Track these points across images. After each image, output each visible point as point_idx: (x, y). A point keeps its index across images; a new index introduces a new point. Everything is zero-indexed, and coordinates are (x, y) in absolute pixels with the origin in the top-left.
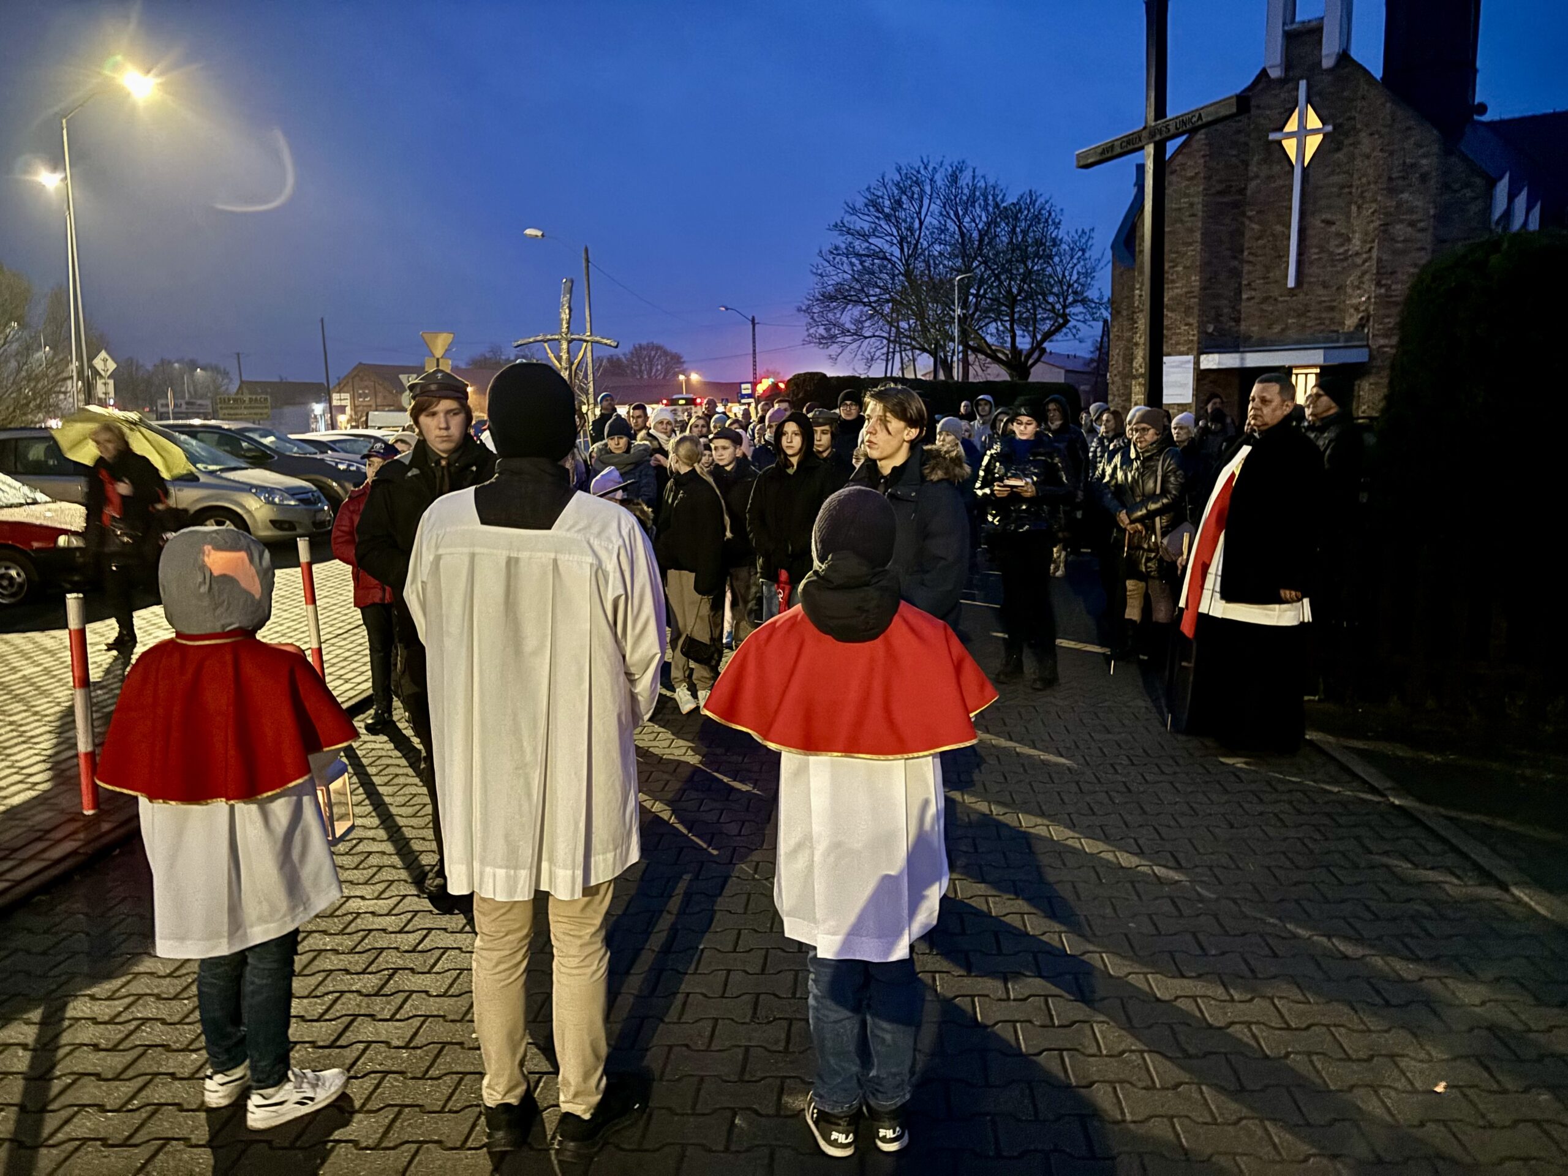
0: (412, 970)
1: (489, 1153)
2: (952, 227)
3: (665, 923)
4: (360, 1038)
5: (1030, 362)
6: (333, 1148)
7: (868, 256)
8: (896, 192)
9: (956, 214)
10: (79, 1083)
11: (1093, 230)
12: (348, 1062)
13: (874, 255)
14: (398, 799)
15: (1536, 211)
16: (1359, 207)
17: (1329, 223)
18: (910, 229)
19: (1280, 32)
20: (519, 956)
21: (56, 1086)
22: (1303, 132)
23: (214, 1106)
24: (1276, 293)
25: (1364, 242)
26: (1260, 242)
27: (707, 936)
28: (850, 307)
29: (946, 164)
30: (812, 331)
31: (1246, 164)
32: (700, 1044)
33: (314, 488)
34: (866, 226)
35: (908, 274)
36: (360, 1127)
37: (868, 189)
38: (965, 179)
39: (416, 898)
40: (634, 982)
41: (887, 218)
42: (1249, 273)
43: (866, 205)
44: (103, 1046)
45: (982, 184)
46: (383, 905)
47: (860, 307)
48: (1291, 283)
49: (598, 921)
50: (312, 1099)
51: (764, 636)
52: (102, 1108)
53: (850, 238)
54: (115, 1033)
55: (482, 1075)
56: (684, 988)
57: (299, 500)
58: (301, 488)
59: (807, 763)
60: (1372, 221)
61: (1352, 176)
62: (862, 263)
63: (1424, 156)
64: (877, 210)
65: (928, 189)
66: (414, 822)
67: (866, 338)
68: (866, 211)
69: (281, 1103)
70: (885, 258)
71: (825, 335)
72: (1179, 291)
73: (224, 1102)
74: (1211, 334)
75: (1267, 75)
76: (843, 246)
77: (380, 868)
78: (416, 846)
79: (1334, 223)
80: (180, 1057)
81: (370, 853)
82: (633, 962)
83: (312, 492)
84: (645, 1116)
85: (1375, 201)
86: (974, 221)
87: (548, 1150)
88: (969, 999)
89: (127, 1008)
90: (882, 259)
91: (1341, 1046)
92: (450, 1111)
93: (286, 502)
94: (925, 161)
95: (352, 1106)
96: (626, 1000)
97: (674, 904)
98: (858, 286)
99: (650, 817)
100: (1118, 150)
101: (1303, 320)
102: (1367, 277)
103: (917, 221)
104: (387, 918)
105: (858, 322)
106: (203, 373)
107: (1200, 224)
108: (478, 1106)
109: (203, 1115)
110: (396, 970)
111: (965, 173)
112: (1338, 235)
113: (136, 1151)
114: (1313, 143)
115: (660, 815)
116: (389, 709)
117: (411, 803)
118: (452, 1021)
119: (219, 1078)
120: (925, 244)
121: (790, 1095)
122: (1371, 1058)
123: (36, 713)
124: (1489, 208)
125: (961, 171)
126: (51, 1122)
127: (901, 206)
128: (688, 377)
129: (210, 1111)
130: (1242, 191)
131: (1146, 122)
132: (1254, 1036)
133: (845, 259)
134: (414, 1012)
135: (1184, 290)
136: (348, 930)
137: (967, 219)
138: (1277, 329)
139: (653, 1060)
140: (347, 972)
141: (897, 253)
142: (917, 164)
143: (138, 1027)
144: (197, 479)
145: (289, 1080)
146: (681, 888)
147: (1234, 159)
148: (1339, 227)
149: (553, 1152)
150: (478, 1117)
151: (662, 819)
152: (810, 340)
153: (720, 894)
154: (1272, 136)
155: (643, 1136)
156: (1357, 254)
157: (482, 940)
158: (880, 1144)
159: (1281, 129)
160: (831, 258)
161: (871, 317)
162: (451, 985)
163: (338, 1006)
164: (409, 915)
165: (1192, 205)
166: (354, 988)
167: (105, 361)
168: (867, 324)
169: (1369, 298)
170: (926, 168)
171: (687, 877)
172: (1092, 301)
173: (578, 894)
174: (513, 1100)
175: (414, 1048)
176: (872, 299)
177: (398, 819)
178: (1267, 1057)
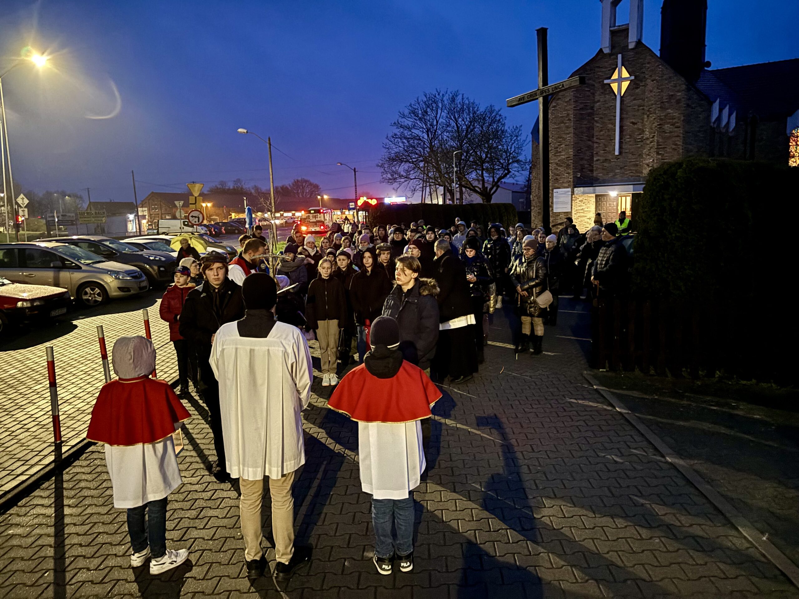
0: (210, 507)
1: (249, 579)
2: (453, 124)
3: (316, 483)
4: (192, 537)
5: (492, 192)
6: (186, 580)
7: (412, 139)
8: (424, 106)
9: (455, 117)
10: (77, 560)
11: (521, 126)
12: (188, 546)
13: (414, 138)
14: (195, 430)
15: (734, 116)
16: (648, 116)
17: (634, 123)
18: (432, 125)
19: (608, 31)
20: (259, 502)
21: (68, 561)
22: (620, 80)
23: (135, 566)
24: (610, 157)
25: (650, 133)
26: (602, 133)
27: (334, 488)
28: (403, 164)
29: (449, 92)
30: (384, 176)
31: (593, 94)
32: (332, 533)
33: (139, 270)
34: (410, 124)
35: (431, 147)
36: (195, 572)
37: (411, 105)
38: (459, 99)
39: (209, 477)
40: (303, 510)
41: (420, 119)
42: (597, 147)
43: (410, 113)
44: (83, 544)
45: (467, 102)
46: (194, 480)
47: (408, 164)
48: (617, 153)
49: (289, 487)
50: (176, 562)
51: (350, 377)
52: (88, 569)
53: (402, 130)
54: (87, 539)
55: (244, 550)
56: (325, 511)
57: (131, 277)
58: (133, 270)
59: (368, 425)
60: (654, 123)
61: (644, 100)
62: (408, 142)
63: (678, 91)
64: (415, 116)
65: (440, 105)
66: (204, 441)
67: (412, 179)
68: (410, 116)
69: (164, 564)
70: (420, 139)
71: (391, 177)
72: (563, 157)
73: (139, 565)
74: (579, 178)
75: (603, 52)
76: (399, 134)
77: (191, 463)
78: (206, 452)
79: (636, 124)
80: (117, 547)
81: (186, 456)
82: (303, 501)
83: (138, 272)
84: (310, 563)
85: (655, 113)
86: (463, 120)
87: (272, 577)
88: (440, 511)
89: (90, 529)
90: (418, 140)
91: (583, 523)
92: (231, 564)
93: (125, 278)
94: (439, 91)
95: (192, 564)
96: (301, 517)
97: (320, 475)
98: (406, 154)
99: (309, 436)
100: (526, 99)
101: (623, 170)
102: (652, 150)
103: (435, 121)
104: (197, 486)
105: (408, 171)
106: (69, 198)
107: (572, 124)
108: (243, 561)
109: (131, 570)
110: (203, 508)
111: (458, 97)
112: (639, 129)
113: (106, 585)
114: (625, 85)
115: (313, 435)
116: (187, 386)
117: (202, 432)
118: (229, 528)
119: (137, 555)
120: (440, 132)
121: (367, 552)
122: (594, 528)
123: (21, 394)
124: (709, 116)
125: (457, 96)
126: (68, 576)
127: (427, 114)
128: (322, 197)
129: (133, 568)
130: (592, 108)
131: (539, 87)
132: (551, 521)
133: (399, 140)
134: (213, 525)
135: (566, 156)
136: (181, 491)
137: (460, 120)
138: (611, 175)
139: (312, 541)
140: (183, 509)
141: (426, 137)
142: (434, 92)
143: (97, 536)
144: (80, 268)
145: (166, 554)
146: (323, 467)
147: (588, 93)
148: (639, 126)
149: (274, 578)
150: (243, 566)
151: (314, 437)
152: (384, 180)
153: (339, 470)
154: (606, 82)
155: (310, 569)
156: (647, 139)
157: (243, 496)
158: (401, 569)
159: (610, 78)
160: (393, 139)
161: (414, 168)
162: (227, 514)
163: (180, 524)
164: (207, 484)
165: (568, 115)
166: (186, 516)
167: (23, 199)
168: (412, 172)
169: (653, 160)
170: (439, 94)
171: (325, 463)
172: (521, 161)
173: (280, 477)
174: (257, 558)
175: (215, 540)
176: (414, 160)
177: (197, 440)
178: (554, 529)
